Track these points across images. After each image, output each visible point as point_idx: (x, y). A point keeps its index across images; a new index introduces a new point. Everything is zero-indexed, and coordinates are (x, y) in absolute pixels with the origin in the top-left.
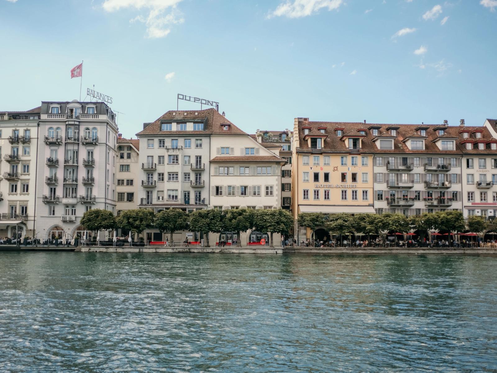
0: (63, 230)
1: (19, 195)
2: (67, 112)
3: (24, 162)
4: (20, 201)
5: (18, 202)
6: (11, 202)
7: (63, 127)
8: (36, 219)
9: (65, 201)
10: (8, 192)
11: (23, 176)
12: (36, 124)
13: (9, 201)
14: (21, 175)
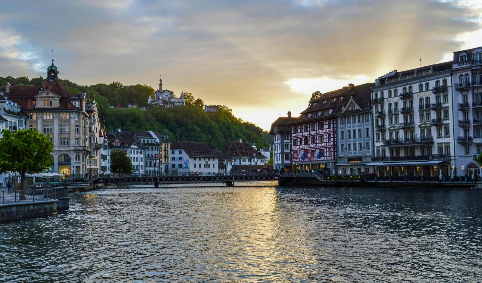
0: (477, 168)
1: (443, 138)
2: (472, 58)
3: (445, 109)
4: (445, 143)
5: (443, 144)
6: (439, 145)
7: (470, 73)
8: (456, 158)
9: (475, 141)
10: (436, 136)
11: (445, 121)
12: (449, 74)
13: (438, 143)
14: (444, 120)
